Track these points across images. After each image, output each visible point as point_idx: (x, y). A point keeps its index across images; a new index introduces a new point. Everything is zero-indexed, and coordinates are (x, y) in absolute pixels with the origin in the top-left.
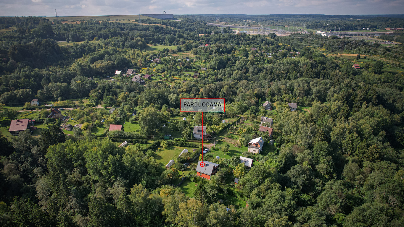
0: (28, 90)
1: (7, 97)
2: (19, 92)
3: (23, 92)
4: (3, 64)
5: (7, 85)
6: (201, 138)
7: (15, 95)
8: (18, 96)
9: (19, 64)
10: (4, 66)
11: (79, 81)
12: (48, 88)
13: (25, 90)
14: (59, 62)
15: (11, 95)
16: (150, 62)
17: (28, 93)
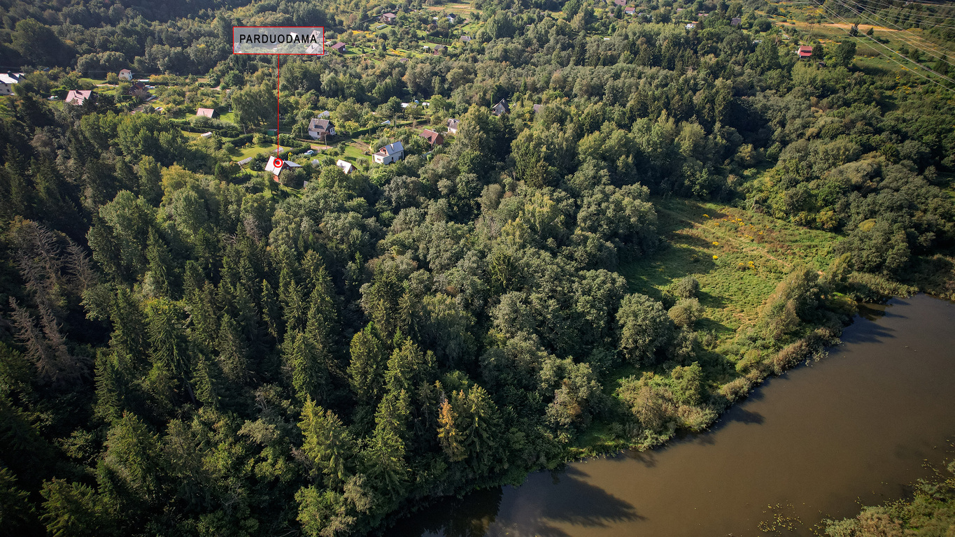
0: (117, 53)
1: (86, 62)
2: (104, 56)
3: (109, 56)
4: (102, 9)
5: (92, 44)
6: (319, 137)
7: (98, 61)
8: (102, 62)
9: (129, 11)
10: (102, 14)
11: (203, 46)
12: (150, 55)
13: (113, 53)
14: (201, 12)
15: (92, 59)
16: (374, 20)
17: (116, 59)
